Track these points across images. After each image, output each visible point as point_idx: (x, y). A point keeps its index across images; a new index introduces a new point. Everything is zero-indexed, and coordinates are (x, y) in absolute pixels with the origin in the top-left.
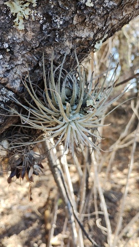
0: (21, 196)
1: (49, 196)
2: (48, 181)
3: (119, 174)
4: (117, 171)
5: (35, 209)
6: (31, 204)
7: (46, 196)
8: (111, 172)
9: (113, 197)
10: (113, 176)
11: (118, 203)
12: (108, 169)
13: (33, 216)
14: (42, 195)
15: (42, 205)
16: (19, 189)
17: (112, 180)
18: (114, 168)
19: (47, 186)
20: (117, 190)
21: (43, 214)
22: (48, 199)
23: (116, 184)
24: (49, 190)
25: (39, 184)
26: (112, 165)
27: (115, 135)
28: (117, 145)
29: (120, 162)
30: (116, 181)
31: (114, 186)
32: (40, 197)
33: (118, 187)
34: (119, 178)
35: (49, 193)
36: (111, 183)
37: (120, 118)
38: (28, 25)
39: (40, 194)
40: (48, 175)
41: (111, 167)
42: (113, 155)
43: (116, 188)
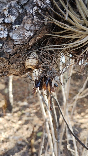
0: (15, 130)
1: (34, 130)
2: (33, 120)
3: (78, 116)
4: (77, 114)
5: (25, 138)
6: (21, 135)
7: (32, 130)
8: (73, 114)
10: (75, 117)
11: (79, 135)
13: (23, 144)
14: (29, 130)
15: (29, 136)
16: (14, 125)
17: (74, 120)
18: (75, 112)
19: (32, 124)
20: (78, 127)
21: (30, 142)
22: (33, 132)
23: (77, 122)
24: (33, 126)
25: (27, 122)
27: (74, 91)
28: (77, 97)
29: (79, 108)
30: (77, 120)
32: (28, 131)
33: (78, 124)
34: (79, 119)
35: (34, 128)
36: (74, 122)
37: (77, 81)
39: (27, 129)
40: (33, 117)
41: (73, 112)
43: (77, 125)
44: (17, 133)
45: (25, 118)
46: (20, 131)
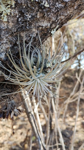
0: (9, 135)
1: (27, 134)
2: (26, 124)
3: (71, 119)
4: (69, 117)
5: (19, 143)
6: (15, 140)
7: (25, 135)
8: (66, 118)
9: (67, 134)
10: (67, 120)
11: (71, 138)
12: (64, 116)
13: (17, 148)
14: (23, 134)
15: (23, 140)
17: (66, 123)
18: (67, 115)
19: (26, 128)
20: (70, 130)
21: (24, 146)
22: (27, 137)
23: (69, 125)
24: (27, 130)
25: (21, 127)
26: (66, 113)
27: (67, 95)
28: (69, 101)
29: (71, 111)
30: (69, 123)
31: (68, 126)
32: (22, 136)
33: (70, 127)
34: (71, 122)
35: (27, 133)
36: (66, 125)
37: (69, 84)
38: (10, 19)
39: (21, 134)
40: (27, 121)
41: (66, 115)
42: (66, 106)
43: (69, 128)
44: (12, 138)
45: (19, 123)
46: (15, 136)
